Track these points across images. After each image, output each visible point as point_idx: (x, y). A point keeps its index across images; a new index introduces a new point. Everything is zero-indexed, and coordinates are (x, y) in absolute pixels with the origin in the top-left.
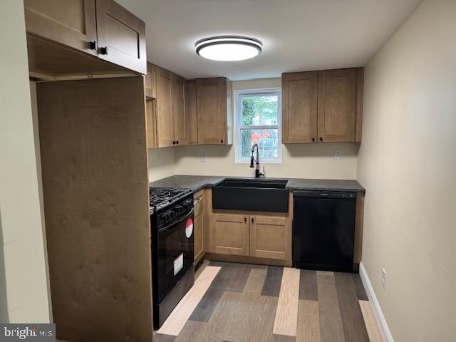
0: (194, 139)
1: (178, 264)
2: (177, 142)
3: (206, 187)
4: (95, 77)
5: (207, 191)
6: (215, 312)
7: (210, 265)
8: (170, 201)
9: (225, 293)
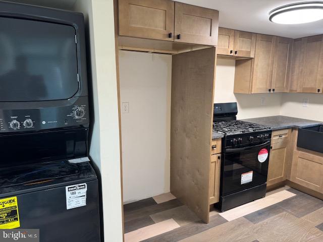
0: (294, 88)
1: (247, 178)
2: (274, 90)
3: (293, 128)
4: (194, 50)
5: (294, 131)
6: (266, 221)
7: (288, 190)
8: (243, 132)
9: (284, 213)
